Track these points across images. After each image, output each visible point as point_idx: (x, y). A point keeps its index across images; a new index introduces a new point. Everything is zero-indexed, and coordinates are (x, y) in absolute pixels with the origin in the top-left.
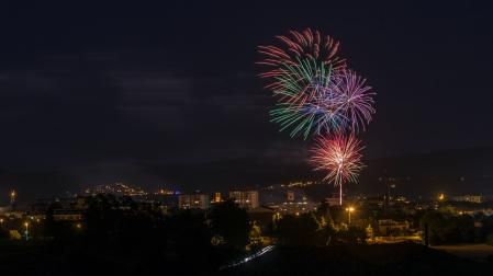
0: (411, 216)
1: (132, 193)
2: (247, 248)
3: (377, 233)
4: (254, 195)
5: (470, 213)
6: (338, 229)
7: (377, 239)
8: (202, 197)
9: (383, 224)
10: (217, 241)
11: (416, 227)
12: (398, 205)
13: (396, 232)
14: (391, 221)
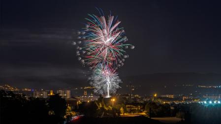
0: (141, 104)
1: (12, 89)
2: (65, 117)
3: (125, 111)
4: (68, 92)
5: (169, 103)
6: (107, 109)
7: (125, 114)
8: (44, 93)
9: (128, 107)
10: (51, 113)
11: (144, 108)
12: (135, 98)
13: (134, 111)
14: (132, 106)
